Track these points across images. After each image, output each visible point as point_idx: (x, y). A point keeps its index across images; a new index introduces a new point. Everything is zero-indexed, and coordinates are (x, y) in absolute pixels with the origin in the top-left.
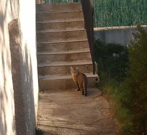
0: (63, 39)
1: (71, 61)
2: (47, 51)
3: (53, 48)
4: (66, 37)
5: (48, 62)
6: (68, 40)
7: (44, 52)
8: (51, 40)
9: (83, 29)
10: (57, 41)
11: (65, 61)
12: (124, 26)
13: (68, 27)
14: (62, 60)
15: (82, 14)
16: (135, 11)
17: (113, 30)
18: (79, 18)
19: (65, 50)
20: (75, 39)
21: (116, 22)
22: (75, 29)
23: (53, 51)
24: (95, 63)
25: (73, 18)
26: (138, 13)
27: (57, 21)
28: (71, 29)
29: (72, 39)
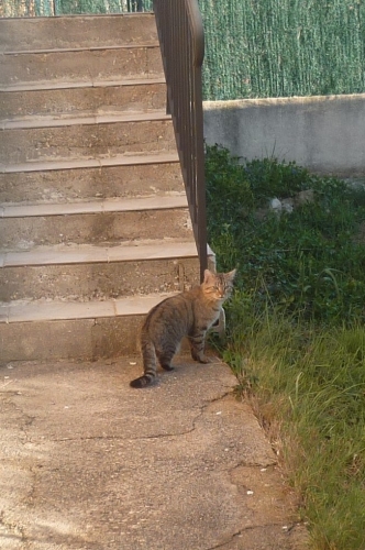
0: (85, 154)
1: (115, 240)
2: (23, 199)
3: (46, 191)
4: (97, 148)
5: (23, 244)
6: (102, 155)
7: (11, 203)
8: (36, 156)
9: (162, 114)
10: (60, 161)
11: (89, 240)
12: (304, 94)
13: (103, 107)
14: (77, 239)
15: (157, 57)
16: (344, 41)
17: (266, 110)
18: (147, 72)
19: (90, 196)
20: (130, 153)
21: (279, 80)
22: (133, 114)
23: (46, 201)
24: (209, 251)
25: (123, 70)
26: (355, 49)
27: (64, 83)
28: (115, 113)
29: (118, 152)
